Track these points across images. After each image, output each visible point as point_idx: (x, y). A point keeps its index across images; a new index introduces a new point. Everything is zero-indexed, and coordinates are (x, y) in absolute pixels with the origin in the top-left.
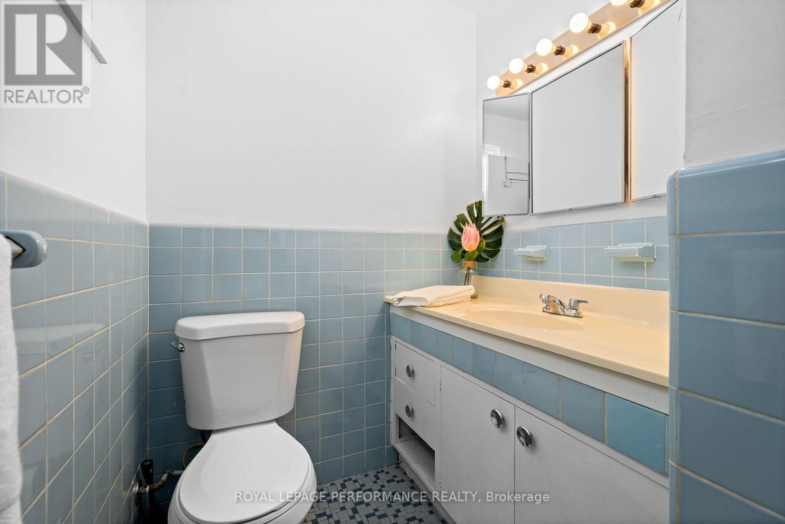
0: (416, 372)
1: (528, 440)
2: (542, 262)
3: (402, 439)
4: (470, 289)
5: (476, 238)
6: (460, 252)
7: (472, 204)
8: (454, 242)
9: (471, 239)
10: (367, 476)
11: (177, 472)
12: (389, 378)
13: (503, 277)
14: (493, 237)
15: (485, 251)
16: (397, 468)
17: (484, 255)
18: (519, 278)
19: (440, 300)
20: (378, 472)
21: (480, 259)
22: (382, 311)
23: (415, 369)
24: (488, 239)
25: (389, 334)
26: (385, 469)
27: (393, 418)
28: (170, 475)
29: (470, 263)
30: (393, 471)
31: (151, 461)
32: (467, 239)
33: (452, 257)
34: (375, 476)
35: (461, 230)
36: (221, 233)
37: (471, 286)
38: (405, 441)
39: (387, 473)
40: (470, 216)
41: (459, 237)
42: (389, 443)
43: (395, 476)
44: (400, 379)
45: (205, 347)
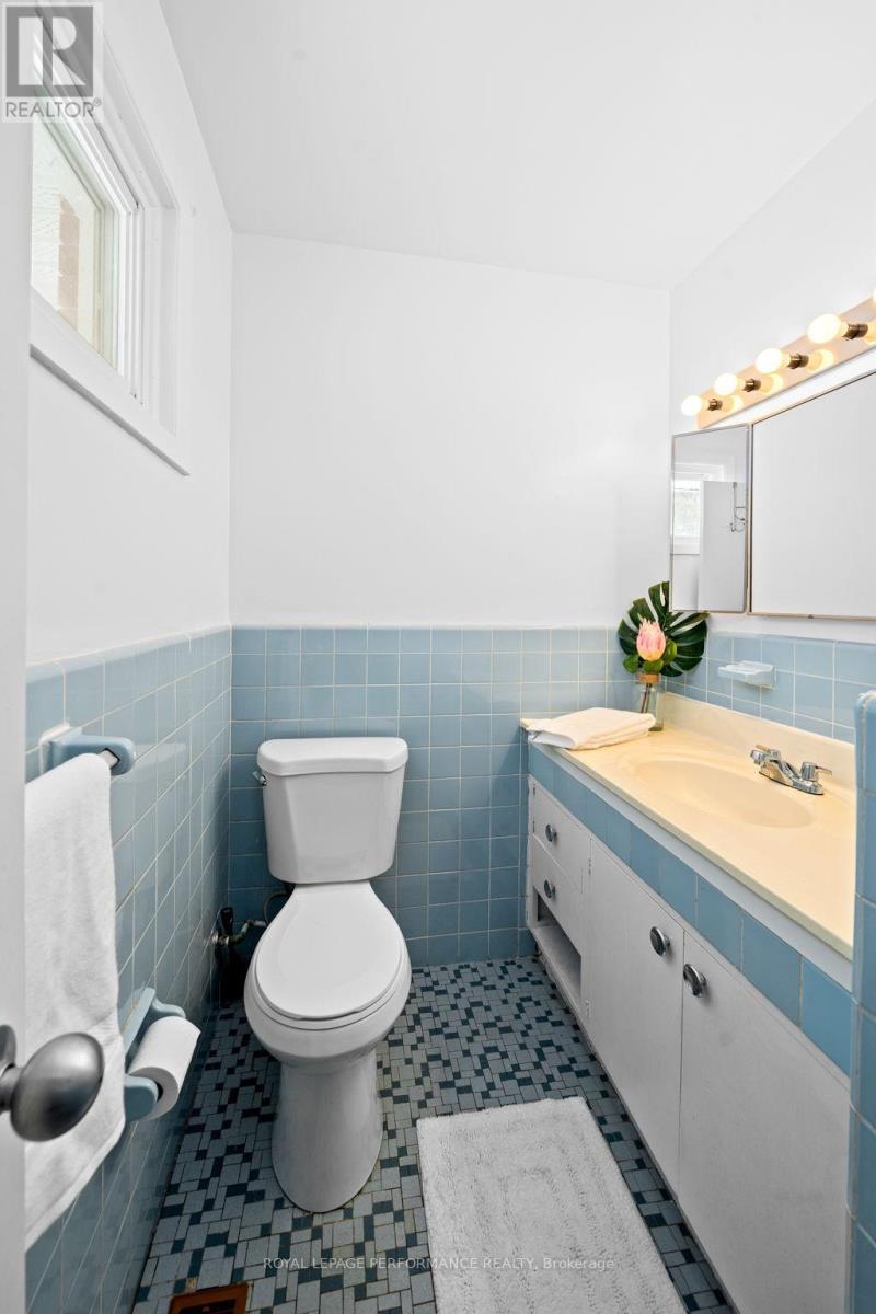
0: (559, 836)
1: (700, 988)
2: (765, 690)
3: (542, 922)
4: (649, 720)
5: (659, 643)
6: (636, 659)
7: (659, 585)
8: (627, 640)
9: (652, 642)
10: (490, 965)
11: (259, 923)
12: (525, 834)
13: (704, 701)
14: (690, 639)
15: (676, 660)
16: (534, 961)
17: (674, 666)
18: (729, 707)
19: (594, 740)
20: (507, 963)
21: (667, 671)
22: (517, 740)
23: (558, 831)
24: (683, 641)
25: (526, 771)
26: (518, 960)
27: (529, 891)
28: (251, 925)
29: (651, 678)
30: (528, 966)
31: (231, 909)
32: (644, 644)
33: (624, 664)
34: (502, 967)
35: (637, 623)
36: (312, 635)
37: (649, 716)
38: (547, 925)
39: (520, 967)
40: (654, 603)
41: (635, 635)
42: (523, 924)
43: (530, 974)
44: (538, 839)
45: (289, 785)
